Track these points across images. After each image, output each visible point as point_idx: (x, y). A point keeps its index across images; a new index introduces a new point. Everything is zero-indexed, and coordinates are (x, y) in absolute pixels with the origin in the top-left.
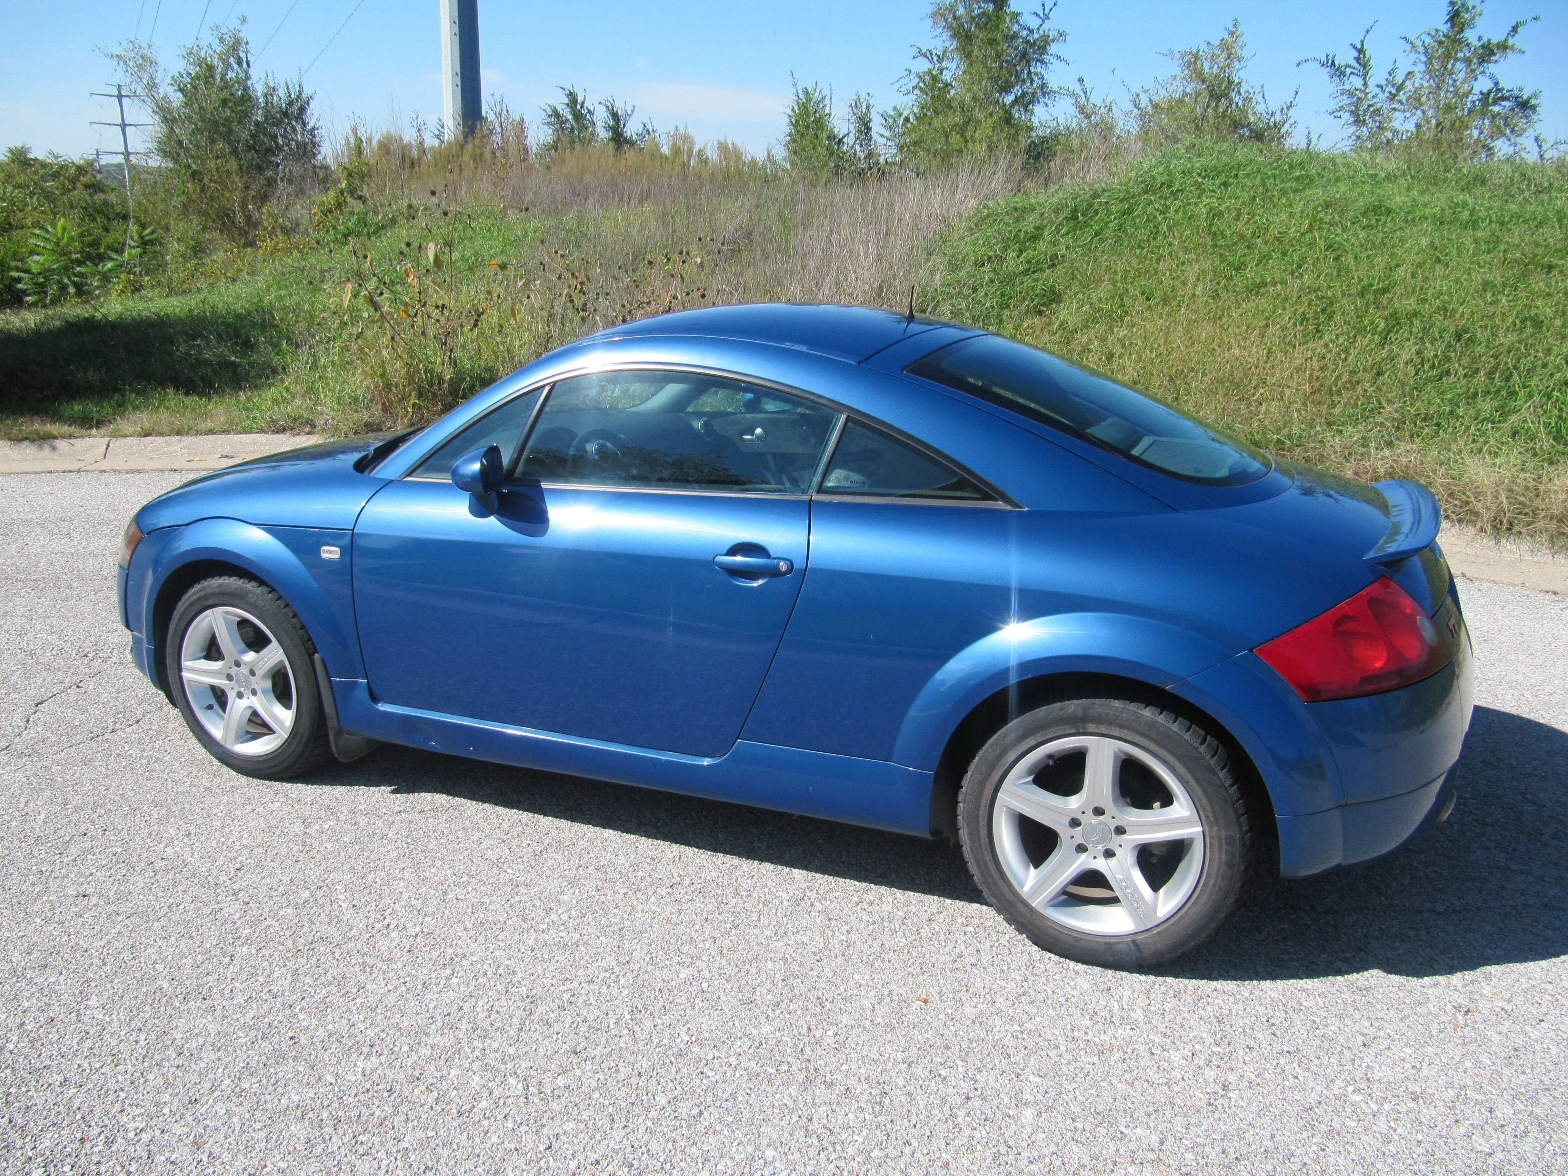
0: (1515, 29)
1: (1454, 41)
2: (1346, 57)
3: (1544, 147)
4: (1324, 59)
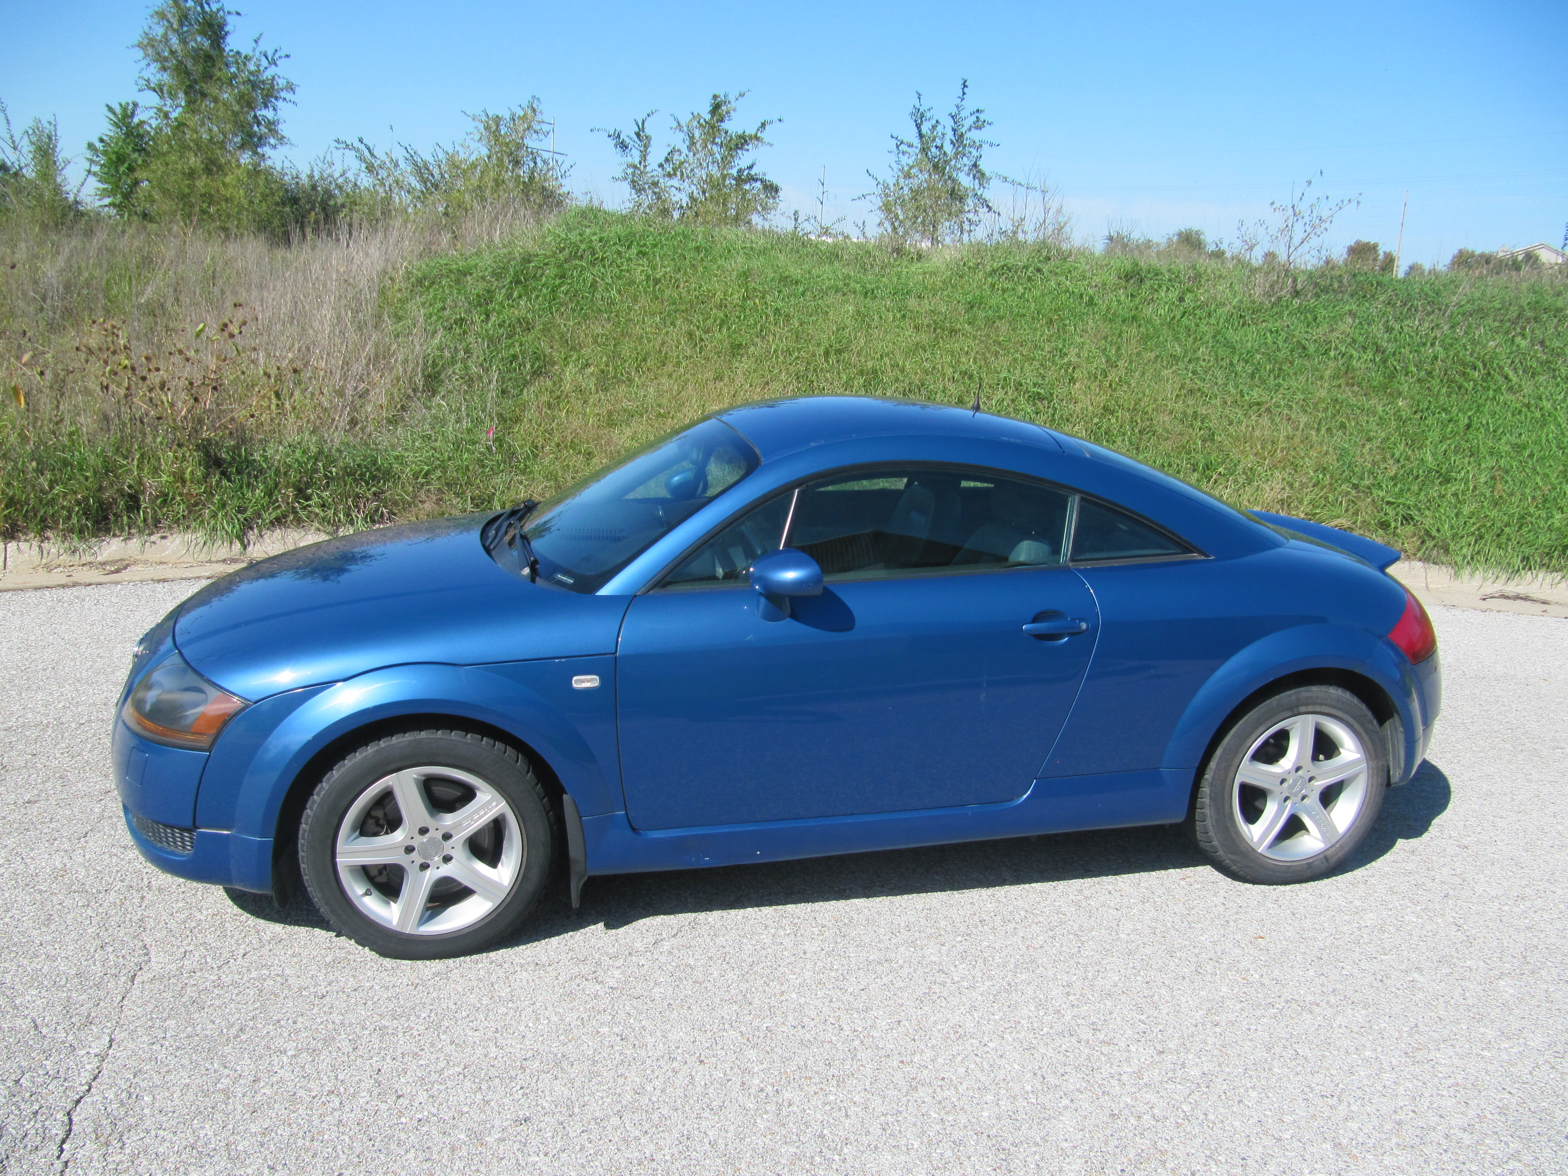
0: (763, 125)
1: (713, 127)
2: (628, 133)
3: (799, 221)
4: (612, 132)
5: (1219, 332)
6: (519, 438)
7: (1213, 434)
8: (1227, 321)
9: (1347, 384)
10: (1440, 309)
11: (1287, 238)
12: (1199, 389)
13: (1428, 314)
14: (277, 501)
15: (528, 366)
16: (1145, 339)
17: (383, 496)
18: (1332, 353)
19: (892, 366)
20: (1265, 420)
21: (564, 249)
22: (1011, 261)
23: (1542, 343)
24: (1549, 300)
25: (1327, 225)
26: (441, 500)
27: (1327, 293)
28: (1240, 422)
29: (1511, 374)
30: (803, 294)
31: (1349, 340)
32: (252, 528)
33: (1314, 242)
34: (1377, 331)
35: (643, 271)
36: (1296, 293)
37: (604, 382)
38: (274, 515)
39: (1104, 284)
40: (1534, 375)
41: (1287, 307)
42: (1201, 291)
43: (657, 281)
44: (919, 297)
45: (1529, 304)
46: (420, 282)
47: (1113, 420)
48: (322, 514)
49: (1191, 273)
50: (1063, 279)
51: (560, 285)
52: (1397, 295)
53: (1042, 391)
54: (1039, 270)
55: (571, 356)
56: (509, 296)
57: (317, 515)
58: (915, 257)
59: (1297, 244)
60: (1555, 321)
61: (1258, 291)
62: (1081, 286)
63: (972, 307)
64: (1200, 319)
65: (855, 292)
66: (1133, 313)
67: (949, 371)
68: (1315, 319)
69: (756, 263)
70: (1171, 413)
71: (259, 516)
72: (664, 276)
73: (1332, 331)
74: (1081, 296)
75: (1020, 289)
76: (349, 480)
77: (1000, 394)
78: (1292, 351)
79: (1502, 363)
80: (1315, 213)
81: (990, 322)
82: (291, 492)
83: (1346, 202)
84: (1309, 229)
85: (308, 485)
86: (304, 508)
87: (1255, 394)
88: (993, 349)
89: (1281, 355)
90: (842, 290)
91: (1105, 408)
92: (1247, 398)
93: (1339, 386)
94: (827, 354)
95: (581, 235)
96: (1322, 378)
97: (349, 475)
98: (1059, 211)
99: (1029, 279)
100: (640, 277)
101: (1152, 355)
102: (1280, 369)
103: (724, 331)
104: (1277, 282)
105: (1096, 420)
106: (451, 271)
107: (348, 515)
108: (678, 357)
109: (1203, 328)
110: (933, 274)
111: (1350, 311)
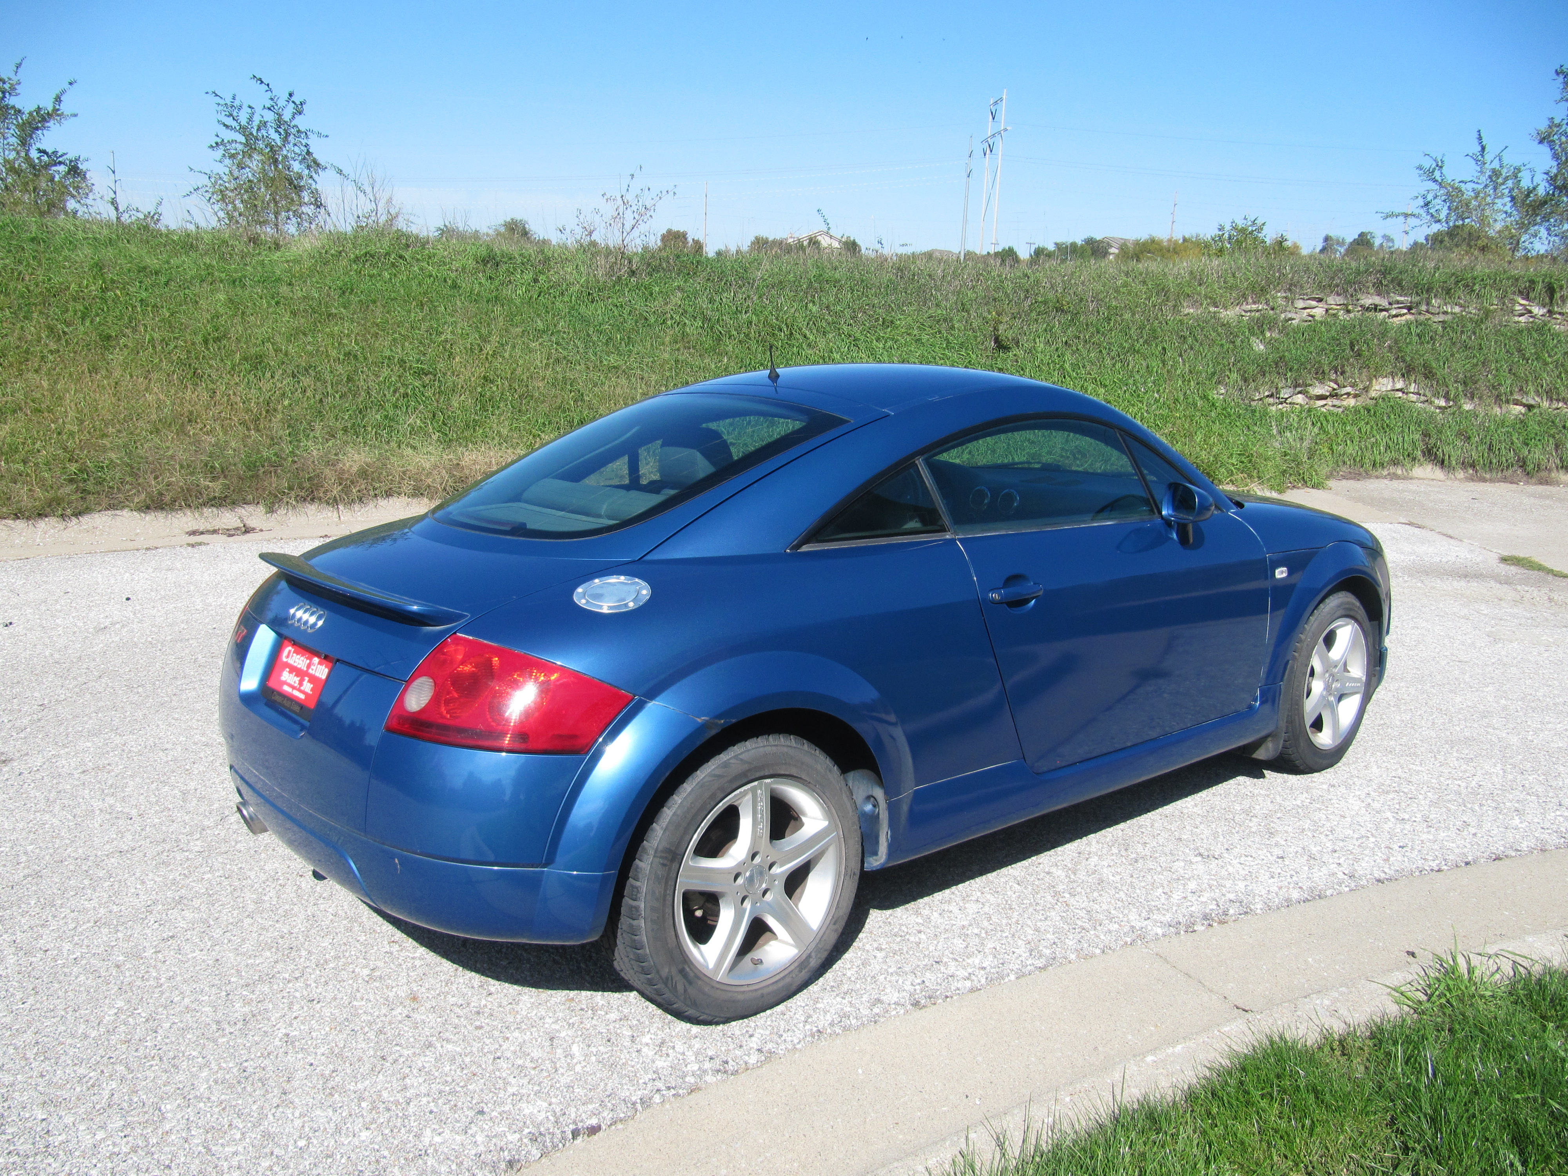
0: (59, 96)
5: (573, 308)
7: (582, 395)
8: (578, 298)
9: (685, 348)
10: (749, 283)
11: (620, 225)
12: (565, 358)
13: (740, 287)
16: (510, 318)
18: (669, 323)
19: (276, 351)
20: (623, 381)
22: (372, 248)
23: (828, 307)
24: (829, 274)
25: (652, 213)
27: (658, 271)
28: (603, 384)
29: (808, 333)
30: (167, 284)
31: (681, 311)
33: (642, 227)
34: (703, 302)
36: (633, 273)
39: (464, 268)
40: (824, 333)
41: (627, 285)
42: (552, 272)
44: (290, 284)
45: (814, 277)
47: (495, 389)
49: (540, 257)
50: (425, 264)
52: (714, 272)
53: (425, 367)
54: (401, 257)
58: (273, 246)
59: (629, 230)
60: (835, 290)
61: (600, 273)
62: (444, 271)
63: (344, 293)
64: (555, 297)
65: (221, 281)
66: (494, 294)
67: (334, 353)
68: (651, 294)
69: (109, 253)
70: (544, 379)
73: (666, 304)
74: (445, 281)
75: (386, 275)
77: (386, 372)
78: (636, 322)
79: (800, 325)
80: (640, 203)
81: (364, 306)
83: (664, 193)
84: (637, 217)
87: (613, 359)
88: (372, 331)
89: (628, 326)
90: (207, 277)
91: (485, 378)
92: (605, 363)
93: (678, 350)
94: (206, 342)
96: (663, 344)
98: (390, 201)
99: (393, 265)
101: (519, 330)
102: (629, 338)
103: (88, 324)
104: (616, 263)
105: (479, 390)
109: (559, 305)
110: (297, 261)
111: (679, 287)
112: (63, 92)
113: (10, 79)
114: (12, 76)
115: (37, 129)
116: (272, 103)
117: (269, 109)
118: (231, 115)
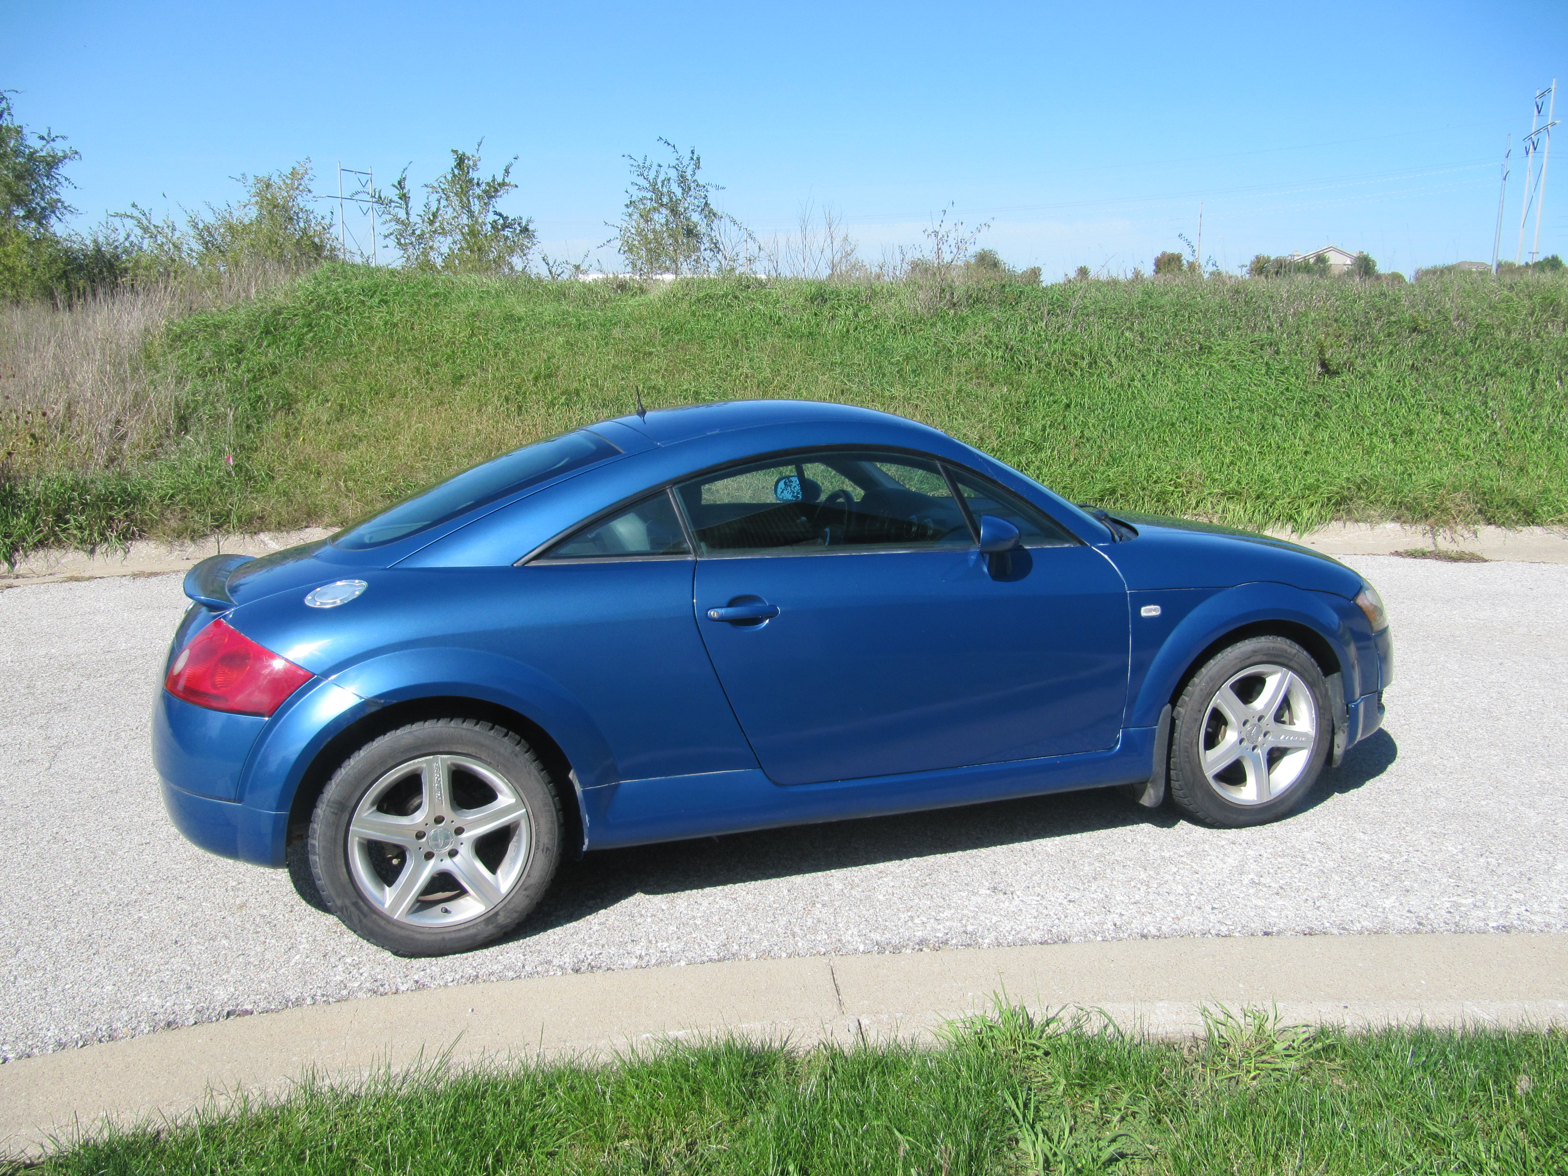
6: (257, 464)
8: (890, 331)
14: (39, 526)
15: (272, 405)
17: (133, 517)
21: (312, 301)
22: (712, 290)
26: (185, 517)
27: (980, 303)
32: (18, 551)
35: (381, 317)
36: (953, 305)
37: (341, 413)
38: (37, 539)
41: (943, 317)
43: (395, 325)
46: (178, 337)
48: (79, 535)
51: (307, 333)
54: (736, 298)
55: (312, 394)
56: (259, 346)
57: (75, 536)
69: (487, 304)
71: (24, 540)
72: (401, 320)
74: (768, 318)
75: (717, 315)
76: (102, 505)
78: (938, 353)
82: (50, 518)
85: (66, 511)
86: (64, 531)
88: (679, 369)
90: (562, 324)
94: (536, 379)
95: (327, 287)
97: (101, 501)
99: (727, 305)
100: (377, 321)
103: (449, 364)
106: (207, 326)
107: (102, 534)
108: (406, 389)
110: (646, 305)
112: (511, 165)
113: (473, 156)
114: (475, 153)
115: (493, 197)
116: (677, 162)
117: (674, 167)
118: (642, 175)
